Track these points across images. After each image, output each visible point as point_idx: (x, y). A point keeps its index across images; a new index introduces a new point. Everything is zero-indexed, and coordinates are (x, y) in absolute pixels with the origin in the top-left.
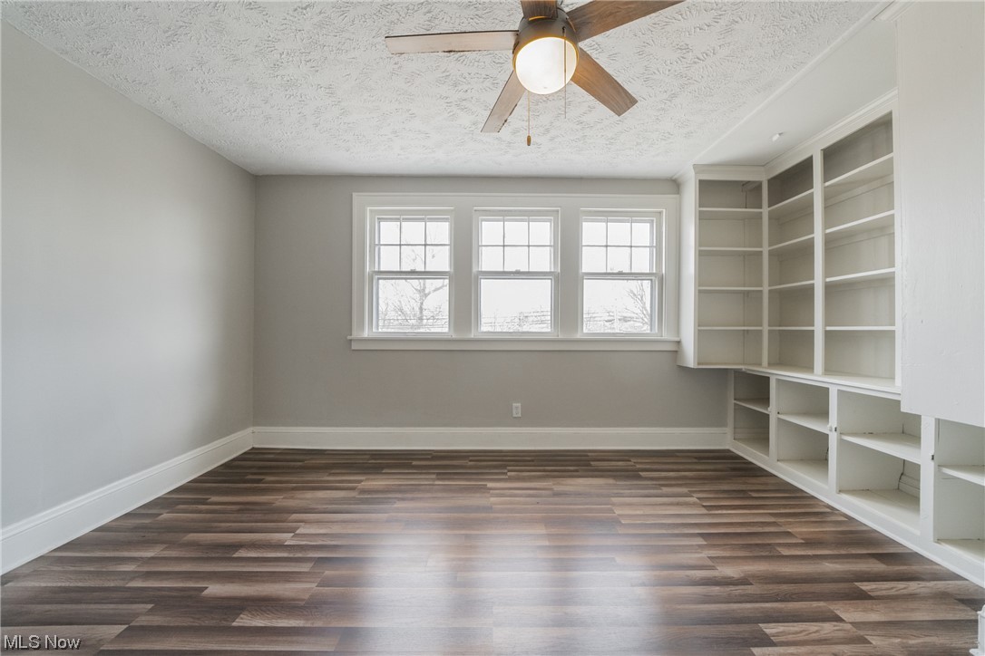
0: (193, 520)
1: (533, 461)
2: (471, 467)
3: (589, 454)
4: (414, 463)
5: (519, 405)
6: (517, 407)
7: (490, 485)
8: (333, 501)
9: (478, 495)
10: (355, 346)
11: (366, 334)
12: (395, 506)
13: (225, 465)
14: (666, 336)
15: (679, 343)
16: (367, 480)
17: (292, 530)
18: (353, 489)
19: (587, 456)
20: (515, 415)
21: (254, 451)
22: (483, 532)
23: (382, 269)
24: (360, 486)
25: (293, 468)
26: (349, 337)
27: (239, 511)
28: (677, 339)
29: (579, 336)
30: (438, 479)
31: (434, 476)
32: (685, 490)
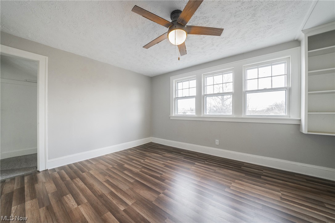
0: (132, 153)
1: (218, 161)
2: (196, 158)
3: (245, 164)
4: (182, 153)
5: (218, 141)
6: (217, 142)
7: (196, 163)
8: (156, 156)
9: (190, 165)
10: (171, 118)
11: (174, 115)
12: (168, 161)
13: (144, 145)
14: (292, 117)
15: (300, 120)
16: (167, 154)
17: (144, 160)
18: (162, 155)
19: (243, 164)
20: (216, 144)
21: (151, 143)
22: (181, 174)
23: (179, 97)
24: (164, 155)
25: (155, 148)
26: (169, 116)
27: (140, 154)
28: (299, 119)
29: (243, 116)
30: (184, 158)
31: (183, 157)
32: (279, 189)
